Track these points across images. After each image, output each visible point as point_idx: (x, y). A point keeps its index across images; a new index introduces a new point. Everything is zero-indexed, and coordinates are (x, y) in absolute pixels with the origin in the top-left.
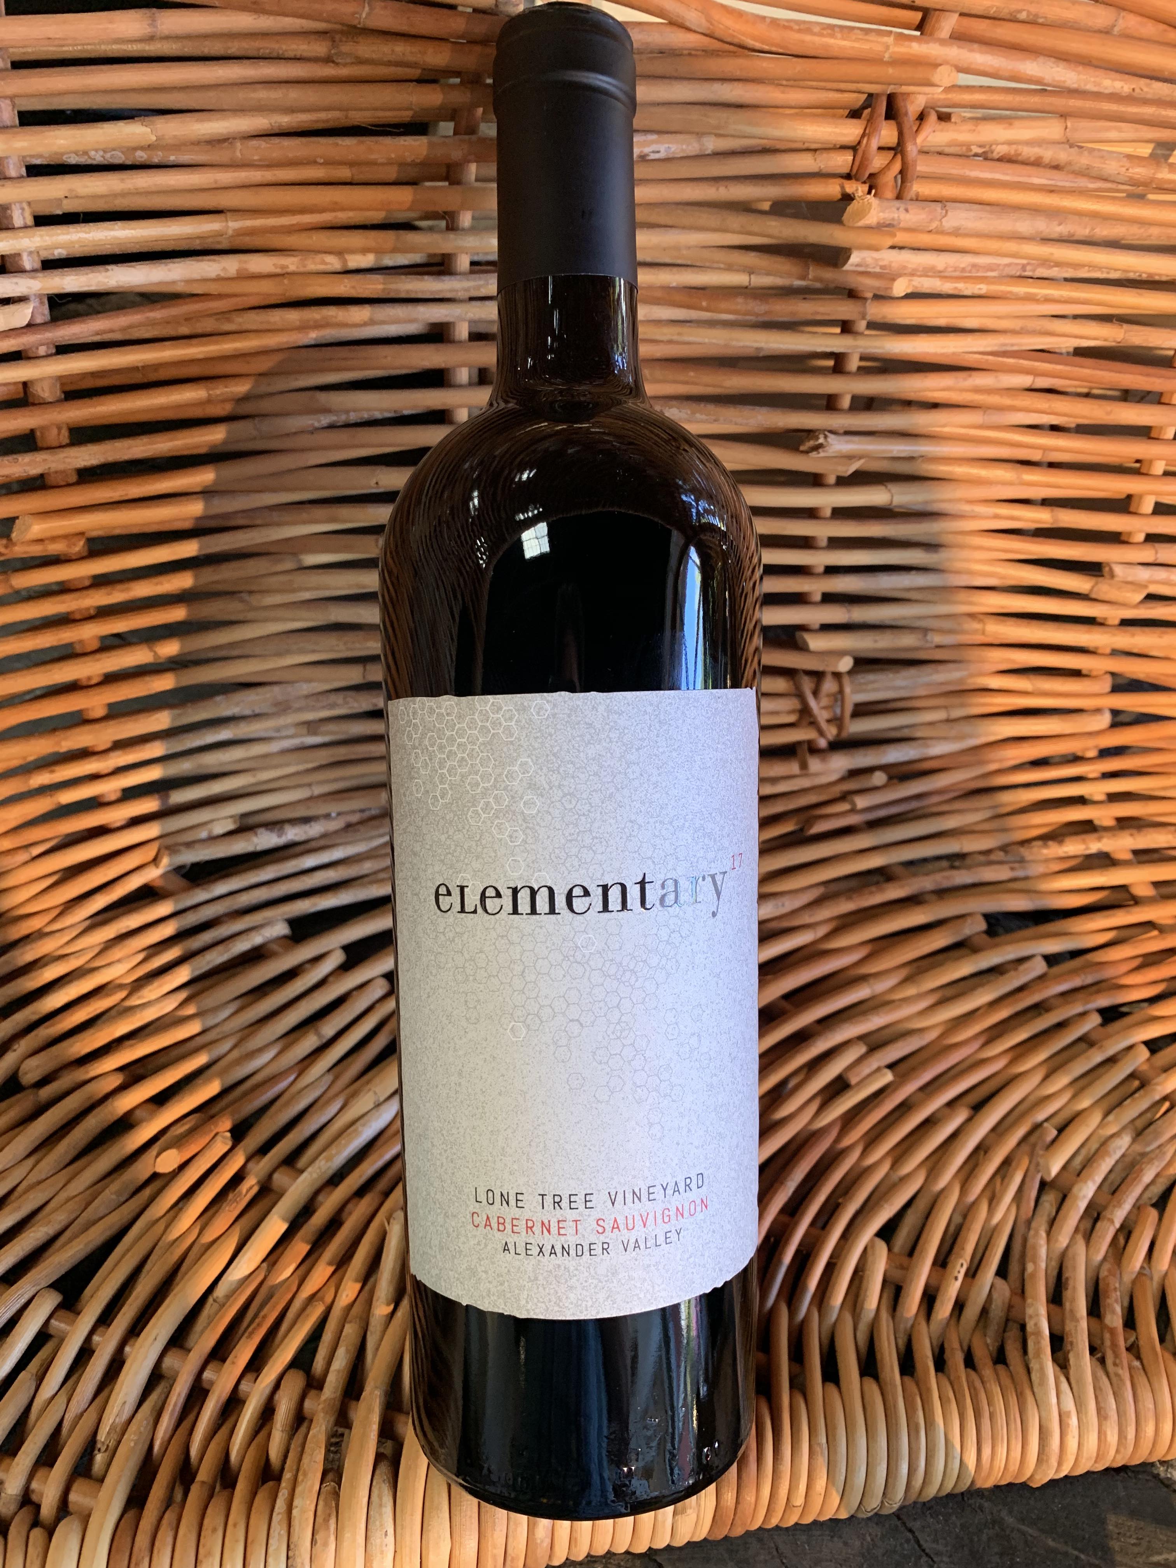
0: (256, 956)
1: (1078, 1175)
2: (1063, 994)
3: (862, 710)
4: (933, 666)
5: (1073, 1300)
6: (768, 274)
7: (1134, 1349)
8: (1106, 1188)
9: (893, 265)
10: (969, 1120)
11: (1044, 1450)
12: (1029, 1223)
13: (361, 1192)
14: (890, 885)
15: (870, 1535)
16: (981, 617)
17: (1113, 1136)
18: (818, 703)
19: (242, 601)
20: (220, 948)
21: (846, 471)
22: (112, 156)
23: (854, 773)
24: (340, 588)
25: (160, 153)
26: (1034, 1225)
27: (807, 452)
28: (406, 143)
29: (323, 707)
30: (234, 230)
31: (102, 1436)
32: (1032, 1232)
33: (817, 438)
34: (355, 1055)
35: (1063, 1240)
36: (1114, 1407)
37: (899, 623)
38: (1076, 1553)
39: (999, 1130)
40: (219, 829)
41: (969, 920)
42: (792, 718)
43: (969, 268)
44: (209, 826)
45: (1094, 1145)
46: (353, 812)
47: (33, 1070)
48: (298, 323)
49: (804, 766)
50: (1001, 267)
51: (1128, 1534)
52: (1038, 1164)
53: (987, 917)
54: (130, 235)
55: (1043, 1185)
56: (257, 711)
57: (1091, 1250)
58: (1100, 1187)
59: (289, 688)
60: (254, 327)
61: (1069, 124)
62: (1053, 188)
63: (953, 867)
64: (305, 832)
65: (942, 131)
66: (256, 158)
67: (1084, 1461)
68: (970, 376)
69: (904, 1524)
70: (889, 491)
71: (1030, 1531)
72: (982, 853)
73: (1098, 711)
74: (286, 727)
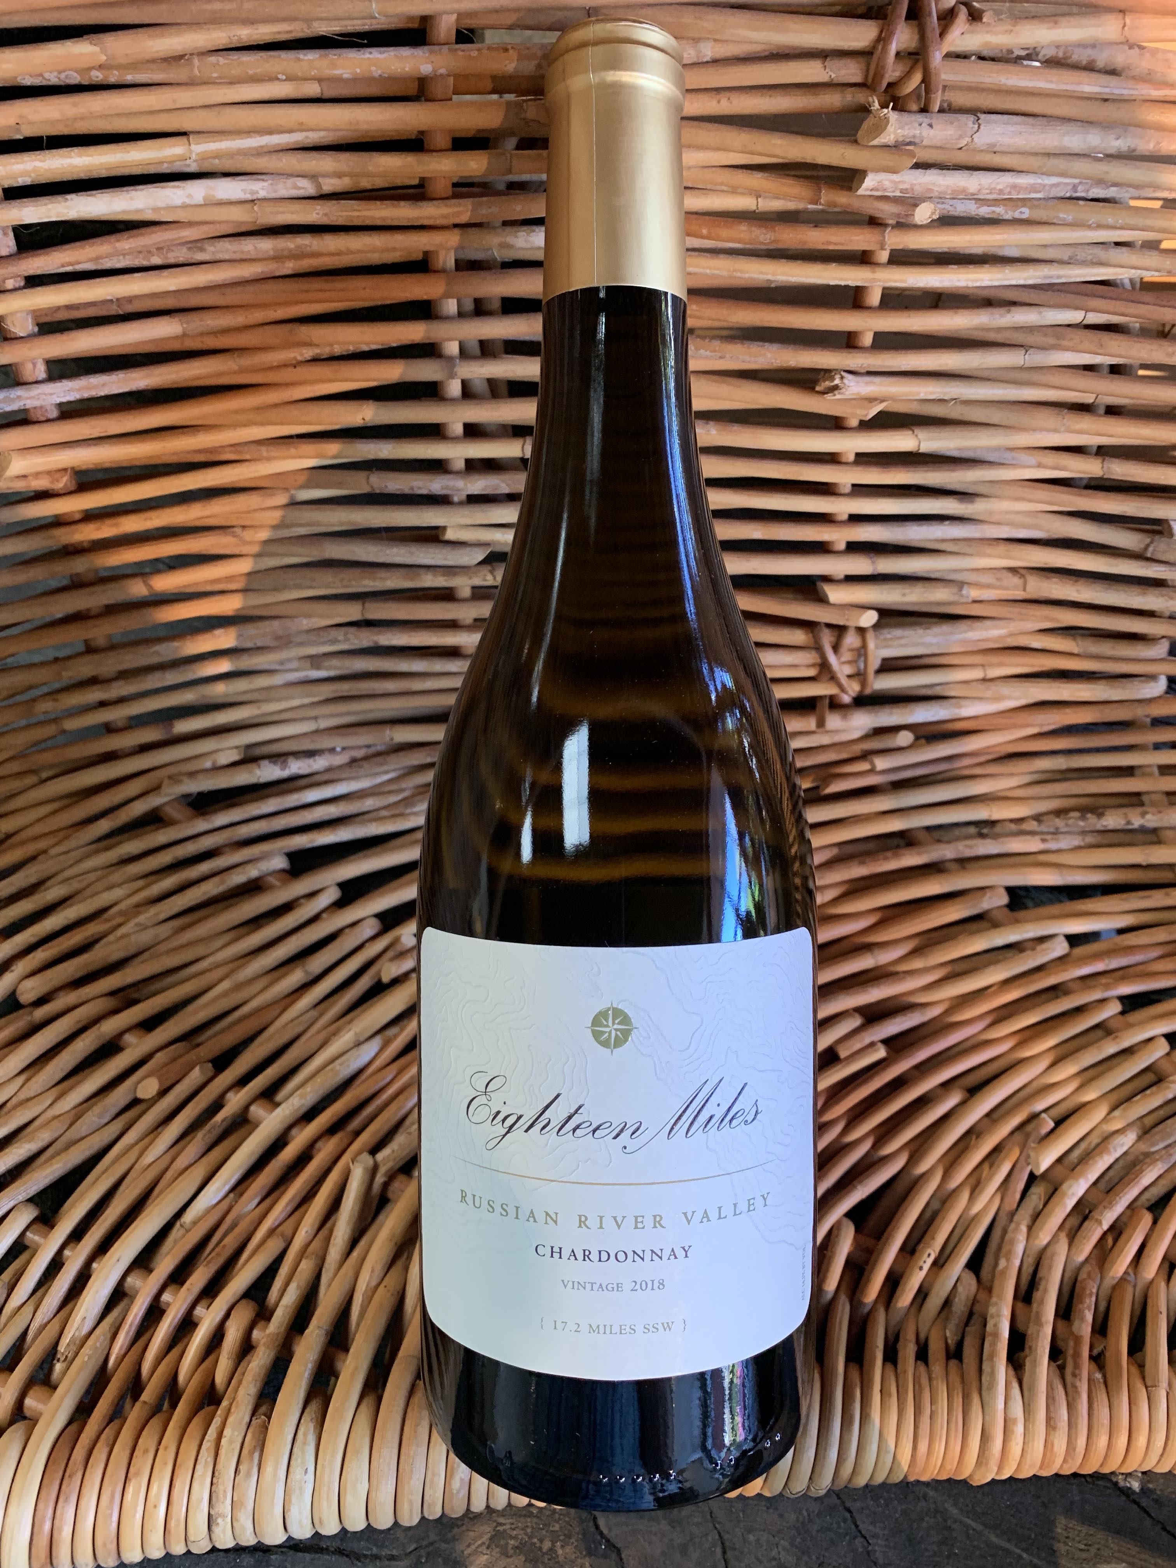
0: (254, 887)
1: (1073, 1170)
2: (1083, 978)
3: (889, 666)
4: (968, 622)
5: (1042, 1303)
6: (777, 197)
7: (1098, 1359)
8: (1102, 1185)
9: (916, 188)
10: (962, 1103)
11: (984, 1453)
12: (1012, 1215)
13: (332, 1130)
14: (907, 851)
15: (807, 1510)
16: (1023, 572)
17: (1116, 1132)
18: (839, 659)
19: (234, 535)
20: (216, 880)
21: (866, 415)
22: (67, 77)
23: (879, 732)
24: (334, 525)
25: (116, 72)
26: (1016, 1218)
27: (824, 393)
28: (371, 56)
29: (324, 643)
30: (198, 154)
31: (62, 1348)
32: (1013, 1225)
33: (833, 379)
34: (339, 994)
35: (1044, 1237)
36: (1066, 1417)
37: (933, 576)
38: (1018, 1551)
39: (993, 1116)
40: (225, 759)
41: (989, 894)
42: (812, 672)
43: (1008, 189)
44: (214, 756)
45: (1094, 1139)
46: (359, 747)
47: (29, 991)
48: (271, 253)
49: (821, 724)
50: (1047, 188)
51: (1077, 1539)
52: (1029, 1156)
53: (1010, 890)
54: (87, 163)
55: (1032, 1178)
56: (259, 644)
57: (1074, 1250)
58: (1095, 1183)
59: (288, 623)
60: (227, 257)
61: (1128, 21)
62: (1106, 97)
63: (982, 836)
64: (309, 766)
65: (972, 32)
66: (215, 75)
67: (1027, 1467)
68: (1009, 311)
69: (843, 1503)
70: (916, 436)
71: (974, 1525)
72: (1012, 821)
73: (1152, 677)
74: (289, 660)
